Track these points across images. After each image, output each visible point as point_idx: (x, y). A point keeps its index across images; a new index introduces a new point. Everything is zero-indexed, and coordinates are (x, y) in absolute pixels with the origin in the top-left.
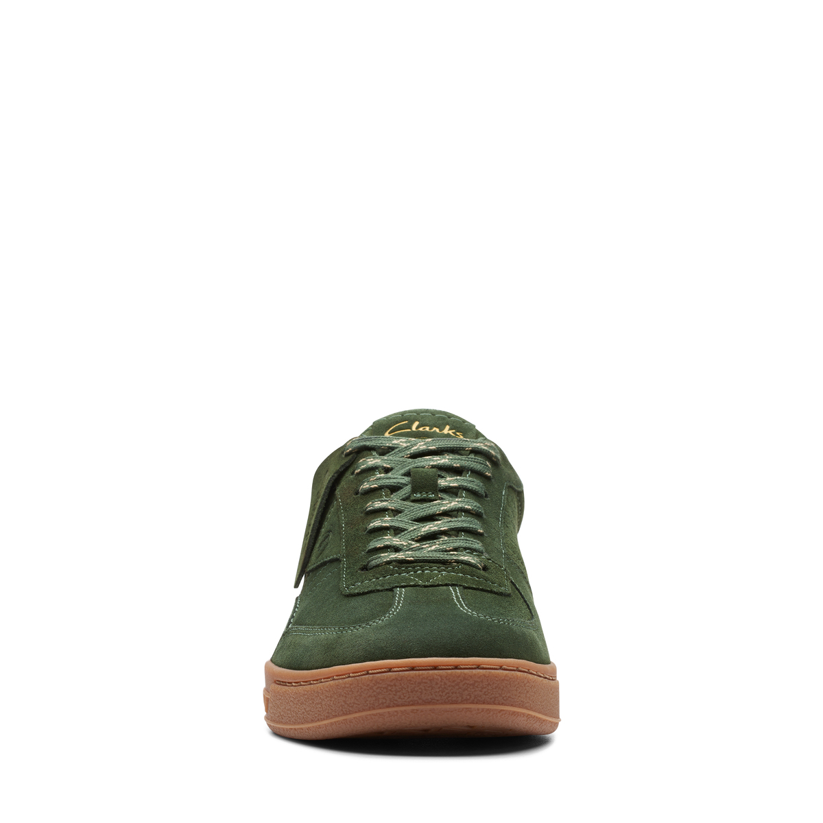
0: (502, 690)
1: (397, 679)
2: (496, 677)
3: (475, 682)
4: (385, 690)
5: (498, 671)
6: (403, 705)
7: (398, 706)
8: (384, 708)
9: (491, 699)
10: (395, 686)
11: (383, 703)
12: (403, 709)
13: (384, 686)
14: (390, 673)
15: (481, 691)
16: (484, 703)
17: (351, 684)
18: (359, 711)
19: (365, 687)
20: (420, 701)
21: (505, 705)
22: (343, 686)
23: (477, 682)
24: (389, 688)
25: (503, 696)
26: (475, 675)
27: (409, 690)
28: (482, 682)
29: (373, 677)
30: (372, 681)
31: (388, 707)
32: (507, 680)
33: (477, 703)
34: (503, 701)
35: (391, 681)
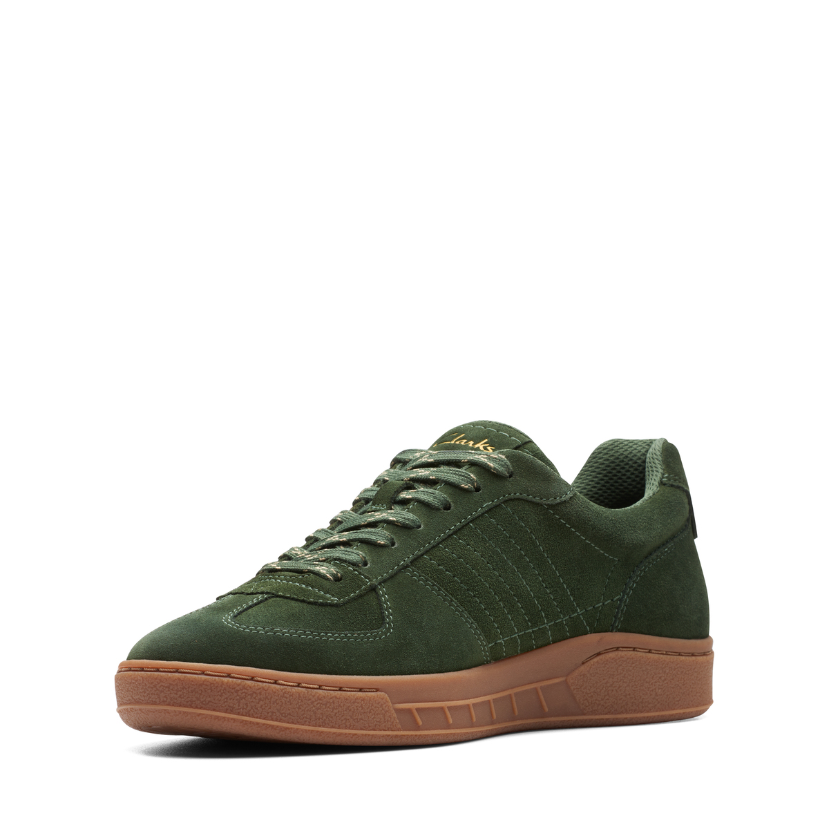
0: (201, 694)
2: (192, 681)
3: (171, 684)
5: (200, 676)
9: (187, 702)
15: (176, 694)
16: (180, 706)
21: (204, 709)
23: (172, 684)
25: (202, 700)
26: (170, 678)
27: (190, 691)
28: (177, 685)
32: (206, 685)
33: (173, 705)
34: (202, 705)
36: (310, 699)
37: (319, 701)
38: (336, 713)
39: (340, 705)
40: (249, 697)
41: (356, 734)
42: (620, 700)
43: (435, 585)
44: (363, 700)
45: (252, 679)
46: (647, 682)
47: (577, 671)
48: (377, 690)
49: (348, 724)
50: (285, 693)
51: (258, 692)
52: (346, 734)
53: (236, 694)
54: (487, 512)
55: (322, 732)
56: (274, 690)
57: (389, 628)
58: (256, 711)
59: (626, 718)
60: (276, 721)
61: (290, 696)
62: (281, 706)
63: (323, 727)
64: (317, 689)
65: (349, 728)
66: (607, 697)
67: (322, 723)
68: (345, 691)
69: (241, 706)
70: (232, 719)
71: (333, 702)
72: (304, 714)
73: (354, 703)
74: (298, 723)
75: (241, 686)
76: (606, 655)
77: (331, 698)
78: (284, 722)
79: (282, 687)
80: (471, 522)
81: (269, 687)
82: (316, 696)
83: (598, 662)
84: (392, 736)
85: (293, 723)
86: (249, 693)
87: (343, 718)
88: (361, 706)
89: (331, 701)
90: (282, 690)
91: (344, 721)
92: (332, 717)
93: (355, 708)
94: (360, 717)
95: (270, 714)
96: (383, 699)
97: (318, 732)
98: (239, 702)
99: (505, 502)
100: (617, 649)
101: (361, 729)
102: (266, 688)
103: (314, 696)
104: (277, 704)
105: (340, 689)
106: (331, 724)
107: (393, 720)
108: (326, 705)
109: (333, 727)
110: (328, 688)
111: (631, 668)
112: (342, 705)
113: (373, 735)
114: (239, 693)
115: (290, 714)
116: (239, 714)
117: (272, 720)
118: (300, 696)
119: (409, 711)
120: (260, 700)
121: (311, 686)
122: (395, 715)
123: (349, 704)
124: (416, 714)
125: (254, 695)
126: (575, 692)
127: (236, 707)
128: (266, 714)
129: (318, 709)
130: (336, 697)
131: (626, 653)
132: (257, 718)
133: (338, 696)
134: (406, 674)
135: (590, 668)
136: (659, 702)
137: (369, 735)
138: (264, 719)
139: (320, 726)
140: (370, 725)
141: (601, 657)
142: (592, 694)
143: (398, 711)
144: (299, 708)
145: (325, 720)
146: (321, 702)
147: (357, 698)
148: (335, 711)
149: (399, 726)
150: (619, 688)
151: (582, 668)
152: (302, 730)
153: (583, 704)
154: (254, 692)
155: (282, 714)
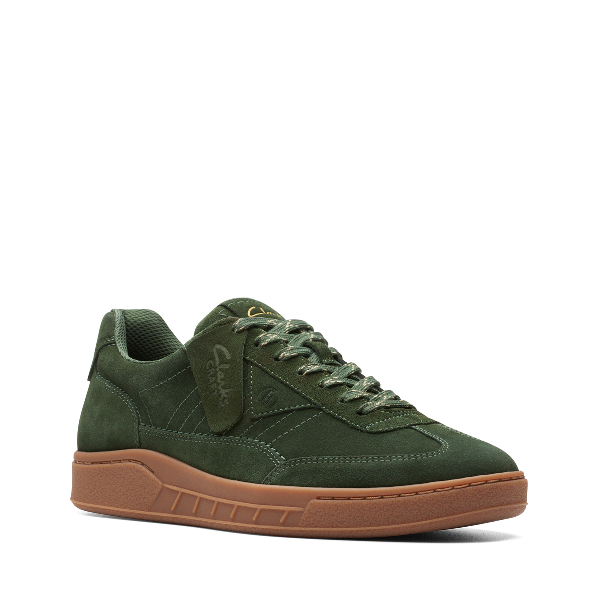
1: (493, 488)
4: (485, 496)
6: (495, 506)
7: (492, 507)
8: (483, 509)
10: (492, 493)
11: (482, 506)
12: (495, 508)
13: (485, 493)
14: (486, 484)
17: (457, 494)
18: (463, 512)
19: (470, 495)
20: (505, 503)
22: (450, 495)
24: (488, 495)
29: (477, 487)
30: (475, 490)
31: (486, 508)
35: (490, 490)
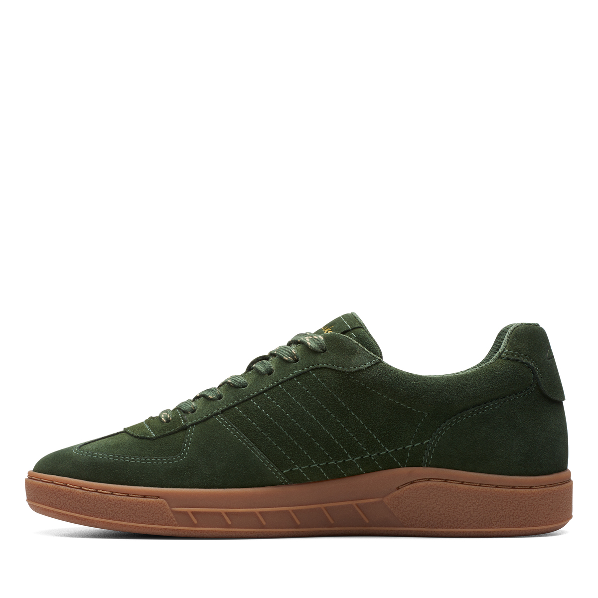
36: (103, 501)
37: (109, 502)
38: (122, 511)
39: (125, 506)
40: (62, 497)
41: (138, 526)
42: (435, 518)
43: (234, 427)
44: (144, 503)
45: (66, 485)
46: (460, 506)
47: (392, 494)
48: (158, 497)
49: (131, 519)
50: (85, 495)
51: (67, 494)
52: (130, 526)
53: (54, 495)
54: (295, 377)
55: (112, 523)
56: (78, 493)
57: (183, 456)
58: (66, 506)
59: (443, 532)
60: (79, 513)
61: (89, 497)
62: (83, 504)
63: (112, 520)
64: (110, 494)
65: (132, 522)
66: (423, 515)
67: (112, 517)
68: (131, 496)
69: (57, 502)
70: (52, 511)
71: (120, 504)
72: (99, 510)
73: (136, 505)
74: (94, 516)
75: (57, 490)
76: (417, 483)
77: (119, 501)
78: (84, 514)
79: (84, 491)
80: (281, 383)
81: (75, 491)
82: (107, 499)
83: (410, 488)
84: (170, 529)
85: (90, 516)
86: (62, 494)
87: (127, 515)
88: (142, 507)
89: (119, 502)
90: (83, 493)
91: (129, 517)
92: (119, 514)
93: (137, 508)
94: (141, 514)
95: (75, 509)
96: (161, 503)
97: (108, 523)
98: (56, 500)
99: (312, 370)
100: (429, 480)
101: (142, 523)
102: (73, 492)
103: (105, 499)
104: (80, 502)
105: (128, 496)
106: (119, 519)
107: (169, 518)
108: (114, 505)
109: (119, 520)
110: (117, 494)
111: (442, 495)
112: (127, 506)
113: (152, 528)
114: (56, 494)
115: (88, 510)
116: (56, 508)
117: (76, 513)
118: (95, 498)
119: (186, 513)
120: (69, 499)
121: (105, 492)
122: (172, 515)
123: (132, 506)
124: (191, 515)
125: (65, 496)
126: (392, 509)
127: (54, 502)
128: (72, 508)
129: (109, 507)
130: (122, 500)
131: (435, 483)
132: (66, 511)
133: (124, 500)
134: (187, 488)
135: (404, 492)
136: (474, 522)
137: (149, 527)
138: (71, 512)
139: (110, 519)
140: (150, 520)
141: (412, 485)
142: (408, 512)
143: (174, 512)
144: (95, 506)
145: (114, 515)
146: (111, 503)
147: (139, 502)
148: (121, 510)
149: (176, 523)
150: (433, 509)
151: (396, 492)
152: (97, 521)
153: (402, 519)
154: (65, 494)
155: (83, 509)
